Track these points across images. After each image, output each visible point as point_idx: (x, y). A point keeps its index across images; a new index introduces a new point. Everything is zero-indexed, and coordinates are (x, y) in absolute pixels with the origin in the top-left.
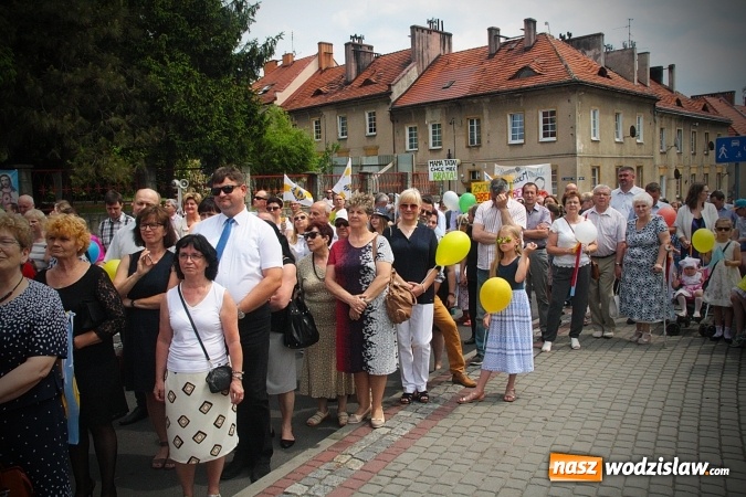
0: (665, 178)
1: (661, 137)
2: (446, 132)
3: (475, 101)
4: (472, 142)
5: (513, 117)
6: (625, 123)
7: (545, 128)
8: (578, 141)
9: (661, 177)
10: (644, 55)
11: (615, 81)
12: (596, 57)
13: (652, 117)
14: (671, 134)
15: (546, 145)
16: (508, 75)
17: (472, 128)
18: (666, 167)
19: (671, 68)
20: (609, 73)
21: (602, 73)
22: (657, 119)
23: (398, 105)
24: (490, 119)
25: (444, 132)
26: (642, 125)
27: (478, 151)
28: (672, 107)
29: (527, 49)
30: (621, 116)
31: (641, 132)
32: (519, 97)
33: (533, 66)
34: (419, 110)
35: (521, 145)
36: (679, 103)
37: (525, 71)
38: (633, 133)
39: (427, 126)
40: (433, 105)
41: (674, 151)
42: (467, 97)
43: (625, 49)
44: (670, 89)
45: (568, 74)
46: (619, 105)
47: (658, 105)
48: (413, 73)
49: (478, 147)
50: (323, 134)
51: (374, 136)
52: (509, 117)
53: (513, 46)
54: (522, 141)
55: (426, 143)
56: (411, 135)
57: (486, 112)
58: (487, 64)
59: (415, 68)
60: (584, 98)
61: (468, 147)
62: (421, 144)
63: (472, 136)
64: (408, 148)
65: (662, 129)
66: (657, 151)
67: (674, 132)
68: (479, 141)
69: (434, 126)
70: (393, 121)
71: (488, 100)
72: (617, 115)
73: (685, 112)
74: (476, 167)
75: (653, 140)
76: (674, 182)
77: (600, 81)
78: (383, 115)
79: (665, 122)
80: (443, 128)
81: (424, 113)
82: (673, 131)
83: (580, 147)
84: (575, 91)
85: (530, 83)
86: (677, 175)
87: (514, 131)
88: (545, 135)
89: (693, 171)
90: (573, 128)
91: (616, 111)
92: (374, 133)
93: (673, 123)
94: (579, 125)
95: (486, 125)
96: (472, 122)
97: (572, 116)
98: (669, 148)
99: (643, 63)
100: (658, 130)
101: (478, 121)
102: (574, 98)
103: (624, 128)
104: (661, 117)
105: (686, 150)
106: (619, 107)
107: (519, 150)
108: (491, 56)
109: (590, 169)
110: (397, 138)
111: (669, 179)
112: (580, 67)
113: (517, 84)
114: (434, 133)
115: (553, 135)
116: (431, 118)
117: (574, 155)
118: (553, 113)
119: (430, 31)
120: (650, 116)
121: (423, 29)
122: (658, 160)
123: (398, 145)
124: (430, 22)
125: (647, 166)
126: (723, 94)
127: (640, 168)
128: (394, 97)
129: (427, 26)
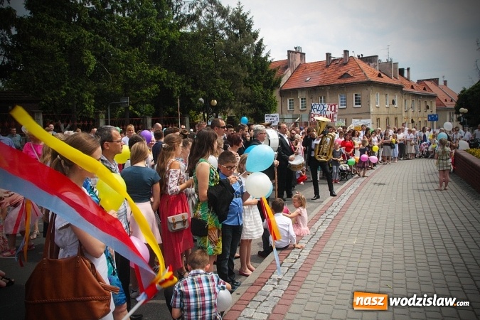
1: (405, 104)
2: (308, 102)
3: (323, 88)
5: (341, 96)
6: (390, 98)
7: (356, 101)
8: (371, 107)
9: (406, 122)
10: (396, 64)
11: (385, 80)
12: (375, 66)
14: (409, 102)
15: (356, 109)
16: (338, 76)
17: (321, 101)
18: (408, 118)
19: (408, 69)
20: (383, 75)
21: (380, 76)
22: (403, 96)
23: (283, 89)
24: (330, 96)
25: (307, 102)
26: (397, 99)
28: (409, 89)
29: (345, 64)
30: (388, 95)
31: (396, 102)
32: (344, 87)
33: (349, 73)
34: (295, 92)
36: (412, 87)
37: (346, 75)
38: (393, 103)
39: (298, 99)
40: (302, 89)
41: (411, 110)
42: (319, 86)
43: (388, 62)
44: (408, 79)
45: (367, 78)
46: (387, 90)
47: (404, 89)
48: (289, 73)
52: (339, 96)
53: (338, 62)
54: (345, 107)
55: (298, 107)
56: (290, 103)
57: (328, 94)
58: (326, 70)
59: (290, 71)
60: (373, 88)
62: (295, 107)
64: (289, 109)
65: (405, 100)
66: (404, 110)
67: (411, 101)
69: (302, 99)
70: (281, 96)
71: (329, 88)
72: (386, 95)
73: (415, 91)
75: (402, 105)
76: (411, 125)
77: (379, 80)
79: (407, 97)
80: (307, 99)
81: (297, 93)
83: (372, 110)
84: (369, 86)
85: (348, 81)
86: (413, 122)
87: (341, 102)
88: (356, 104)
89: (420, 119)
90: (369, 101)
91: (386, 93)
93: (410, 97)
94: (371, 100)
95: (328, 99)
96: (321, 98)
97: (368, 96)
98: (409, 109)
99: (395, 68)
100: (403, 100)
101: (324, 97)
102: (369, 89)
103: (389, 101)
104: (405, 95)
105: (416, 109)
106: (387, 91)
107: (344, 110)
108: (327, 66)
109: (376, 119)
110: (283, 104)
111: (409, 124)
112: (370, 73)
113: (343, 81)
114: (302, 102)
115: (360, 104)
116: (300, 96)
117: (369, 113)
118: (360, 95)
119: (296, 53)
120: (400, 94)
121: (293, 52)
122: (404, 115)
123: (283, 107)
124: (296, 48)
125: (399, 117)
126: (433, 79)
127: (396, 119)
128: (282, 84)
129: (294, 50)
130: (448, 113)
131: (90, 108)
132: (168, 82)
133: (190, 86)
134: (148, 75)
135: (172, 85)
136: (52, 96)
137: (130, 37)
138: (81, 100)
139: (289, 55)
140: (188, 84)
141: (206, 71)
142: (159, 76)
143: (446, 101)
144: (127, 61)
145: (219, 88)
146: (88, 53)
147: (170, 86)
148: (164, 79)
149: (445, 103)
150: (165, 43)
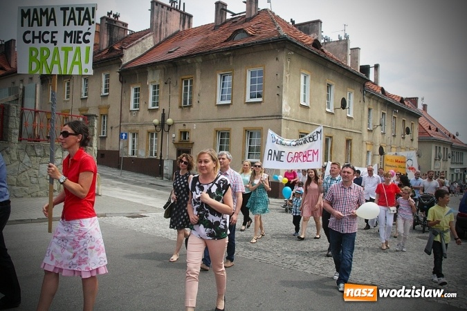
0: (371, 153)
1: (369, 116)
2: (163, 92)
3: (189, 61)
4: (185, 103)
5: (223, 77)
6: (337, 94)
7: (252, 88)
8: (285, 103)
9: (368, 152)
10: (356, 50)
11: (329, 56)
13: (361, 95)
14: (377, 115)
15: (252, 106)
17: (186, 89)
18: (372, 144)
19: (376, 67)
20: (323, 48)
21: (317, 46)
22: (366, 99)
24: (201, 79)
25: (161, 93)
26: (352, 101)
27: (189, 111)
29: (249, 20)
30: (333, 88)
31: (351, 107)
32: (229, 56)
33: (247, 29)
34: (142, 72)
35: (228, 105)
36: (383, 91)
37: (239, 33)
38: (344, 105)
39: (148, 86)
40: (154, 65)
41: (379, 131)
43: (340, 40)
44: (375, 84)
46: (331, 76)
48: (149, 42)
49: (190, 106)
50: (71, 94)
51: (107, 96)
52: (219, 77)
53: (237, 20)
54: (229, 102)
55: (146, 103)
56: (136, 96)
57: (198, 72)
58: (211, 34)
60: (294, 59)
61: (180, 107)
62: (142, 104)
63: (186, 98)
64: (132, 108)
65: (369, 109)
66: (365, 128)
68: (191, 102)
69: (155, 87)
70: (122, 82)
71: (200, 60)
72: (329, 86)
73: (388, 98)
74: (187, 127)
75: (362, 117)
76: (378, 158)
77: (313, 50)
78: (115, 76)
79: (372, 103)
80: (161, 87)
81: (146, 73)
82: (379, 112)
83: (286, 109)
84: (283, 48)
86: (382, 152)
87: (222, 91)
88: (252, 96)
89: (393, 150)
90: (280, 88)
91: (329, 81)
92: (107, 94)
93: (379, 105)
94: (287, 85)
95: (198, 85)
96: (186, 83)
97: (279, 75)
98: (375, 127)
99: (355, 57)
100: (366, 109)
101: (191, 81)
102: (283, 57)
103: (335, 101)
104: (369, 98)
105: (389, 131)
106: (331, 79)
107: (225, 110)
108: (216, 28)
110: (124, 98)
111: (374, 155)
113: (230, 44)
114: (154, 93)
115: (259, 96)
117: (279, 116)
118: (261, 73)
119: (170, 8)
120: (360, 95)
121: (163, 5)
122: (366, 137)
123: (124, 104)
125: (355, 140)
126: (410, 99)
127: (348, 142)
128: (125, 60)
130: (433, 146)
143: (430, 129)
149: (429, 131)
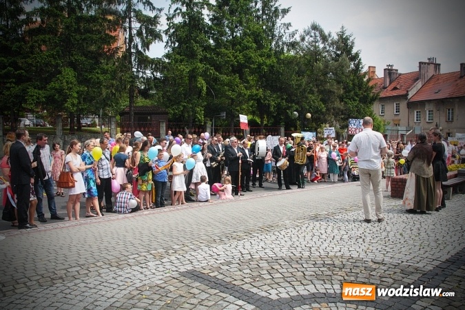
2: (436, 114)
4: (449, 119)
17: (449, 113)
23: (412, 100)
24: (458, 109)
25: (434, 114)
34: (422, 104)
39: (426, 111)
40: (429, 101)
42: (446, 98)
48: (419, 85)
49: (452, 122)
55: (425, 119)
56: (417, 115)
57: (456, 106)
58: (459, 81)
59: (420, 82)
61: (447, 121)
62: (422, 119)
63: (449, 117)
68: (453, 119)
69: (429, 111)
70: (408, 108)
71: (458, 100)
74: (451, 131)
78: (403, 105)
80: (434, 111)
81: (425, 105)
92: (398, 113)
95: (456, 112)
96: (449, 110)
101: (452, 110)
108: (461, 77)
110: (410, 116)
114: (429, 114)
116: (428, 108)
119: (428, 64)
121: (425, 63)
123: (410, 119)
124: (429, 59)
128: (409, 97)
129: (428, 61)
131: (201, 117)
132: (265, 99)
133: (284, 101)
134: (245, 95)
135: (269, 101)
136: (173, 109)
137: (232, 66)
138: (195, 112)
139: (420, 67)
140: (282, 99)
141: (298, 89)
142: (256, 95)
144: (230, 85)
145: (310, 102)
146: (200, 79)
147: (267, 102)
148: (261, 97)
150: (263, 68)
